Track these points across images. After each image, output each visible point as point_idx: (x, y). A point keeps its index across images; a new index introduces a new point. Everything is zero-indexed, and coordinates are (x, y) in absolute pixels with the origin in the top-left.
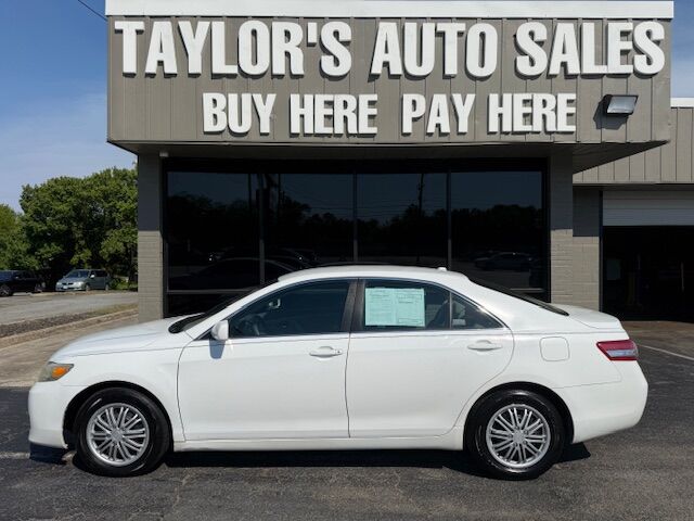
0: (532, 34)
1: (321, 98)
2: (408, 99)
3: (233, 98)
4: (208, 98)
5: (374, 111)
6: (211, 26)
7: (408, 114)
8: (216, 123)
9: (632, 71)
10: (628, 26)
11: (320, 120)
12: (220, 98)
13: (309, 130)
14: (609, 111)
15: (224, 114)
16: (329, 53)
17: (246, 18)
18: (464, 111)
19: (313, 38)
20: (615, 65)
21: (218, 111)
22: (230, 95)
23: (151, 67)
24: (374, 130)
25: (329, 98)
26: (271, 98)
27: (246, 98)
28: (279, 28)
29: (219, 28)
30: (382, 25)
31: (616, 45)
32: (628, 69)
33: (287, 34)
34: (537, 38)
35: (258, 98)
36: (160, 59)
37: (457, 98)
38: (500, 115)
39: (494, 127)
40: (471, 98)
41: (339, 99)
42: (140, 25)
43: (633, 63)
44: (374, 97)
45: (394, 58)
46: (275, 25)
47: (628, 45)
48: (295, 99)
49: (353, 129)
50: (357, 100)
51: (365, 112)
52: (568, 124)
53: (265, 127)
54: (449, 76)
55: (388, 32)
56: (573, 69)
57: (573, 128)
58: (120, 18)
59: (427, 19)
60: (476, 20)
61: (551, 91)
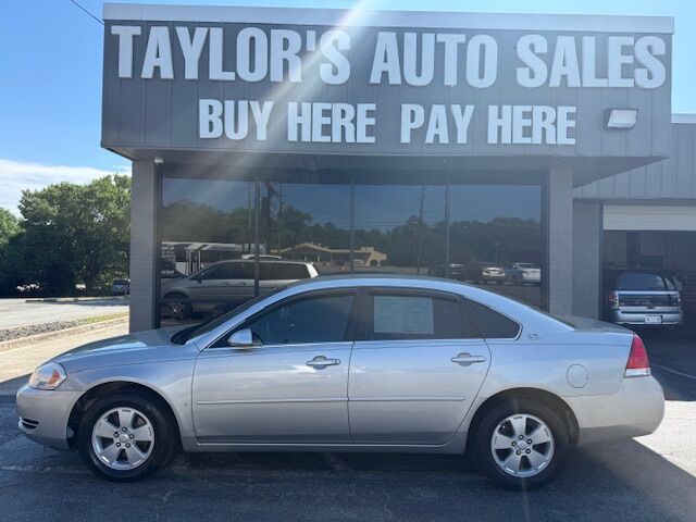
0: (532, 47)
1: (319, 107)
2: (406, 109)
3: (230, 104)
4: (204, 104)
5: (372, 122)
6: (209, 32)
7: (407, 125)
8: (211, 129)
9: (632, 85)
10: (629, 41)
11: (318, 130)
12: (216, 104)
13: (306, 138)
14: (610, 125)
15: (220, 121)
16: (328, 61)
17: (245, 25)
18: (463, 123)
19: (311, 46)
20: (615, 79)
21: (214, 118)
22: (226, 102)
23: (147, 73)
24: (371, 140)
26: (269, 105)
27: (243, 104)
28: (277, 35)
29: (217, 35)
30: (381, 34)
31: (616, 60)
32: (629, 83)
33: (286, 41)
34: (537, 50)
35: (255, 105)
36: (157, 65)
37: (456, 109)
38: (500, 128)
39: (492, 139)
40: (470, 109)
41: (337, 108)
42: (137, 30)
43: (634, 78)
44: (372, 107)
45: (393, 67)
46: (274, 32)
47: (629, 60)
48: (292, 107)
49: (350, 138)
50: (356, 108)
51: (363, 121)
52: (568, 136)
53: (262, 134)
54: (448, 86)
55: (387, 41)
56: (573, 82)
57: (572, 141)
58: (116, 23)
59: (427, 30)
60: (478, 32)
61: (551, 104)
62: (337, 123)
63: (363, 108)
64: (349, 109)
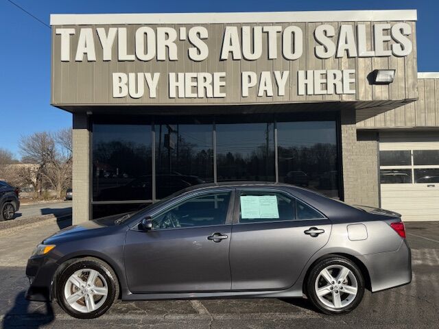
1: (189, 75)
2: (245, 75)
3: (132, 75)
4: (116, 76)
5: (223, 83)
7: (246, 85)
8: (121, 92)
11: (189, 89)
12: (123, 75)
14: (377, 80)
15: (126, 87)
17: (140, 25)
19: (183, 37)
20: (380, 50)
21: (122, 84)
22: (130, 74)
23: (79, 57)
25: (194, 75)
27: (140, 75)
28: (161, 31)
29: (123, 32)
30: (228, 28)
31: (380, 37)
35: (148, 75)
37: (278, 74)
39: (302, 91)
40: (286, 73)
41: (201, 76)
42: (73, 31)
43: (392, 49)
44: (223, 74)
45: (236, 49)
46: (159, 29)
49: (210, 94)
50: (213, 75)
51: (218, 83)
52: (351, 89)
53: (153, 94)
54: (272, 59)
55: (231, 32)
56: (353, 53)
57: (354, 92)
58: (59, 27)
59: (257, 24)
60: (289, 24)
61: (339, 68)
62: (201, 84)
63: (217, 75)
64: (209, 76)
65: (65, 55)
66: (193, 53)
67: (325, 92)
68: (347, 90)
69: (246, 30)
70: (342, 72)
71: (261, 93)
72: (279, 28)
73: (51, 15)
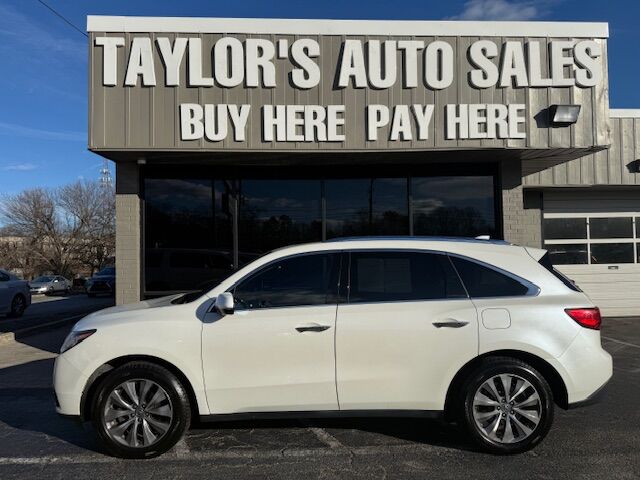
0: (484, 51)
1: (293, 109)
2: (373, 110)
3: (210, 108)
4: (185, 108)
5: (342, 121)
6: (188, 42)
7: (373, 125)
8: (193, 132)
9: (574, 84)
10: (569, 45)
11: (292, 130)
12: (197, 108)
13: (281, 137)
14: (555, 120)
15: (201, 124)
16: (300, 67)
17: (222, 35)
18: (424, 121)
19: (284, 53)
20: (559, 78)
21: (196, 121)
22: (206, 106)
23: (131, 80)
24: (342, 138)
25: (300, 108)
26: (246, 109)
27: (222, 108)
28: (252, 44)
29: (196, 45)
30: (347, 42)
31: (559, 60)
32: (570, 82)
33: (260, 50)
34: (489, 54)
35: (233, 108)
36: (140, 72)
37: (418, 108)
38: (458, 125)
39: (452, 134)
40: (430, 108)
41: (309, 110)
42: (121, 41)
43: (575, 77)
44: (342, 108)
45: (359, 72)
46: (249, 41)
47: (570, 60)
48: (268, 110)
49: (322, 137)
50: (326, 109)
51: (333, 121)
52: (519, 131)
53: (240, 135)
54: (410, 88)
55: (353, 48)
56: (522, 82)
57: (523, 135)
58: (101, 34)
59: (389, 37)
60: (433, 38)
61: (503, 102)
62: (310, 123)
63: (333, 109)
64: (320, 110)
65: (111, 77)
66: (298, 77)
67: (483, 135)
68: (514, 133)
69: (374, 46)
70: (508, 107)
71: (395, 136)
72: (421, 44)
73: (89, 17)
